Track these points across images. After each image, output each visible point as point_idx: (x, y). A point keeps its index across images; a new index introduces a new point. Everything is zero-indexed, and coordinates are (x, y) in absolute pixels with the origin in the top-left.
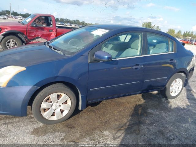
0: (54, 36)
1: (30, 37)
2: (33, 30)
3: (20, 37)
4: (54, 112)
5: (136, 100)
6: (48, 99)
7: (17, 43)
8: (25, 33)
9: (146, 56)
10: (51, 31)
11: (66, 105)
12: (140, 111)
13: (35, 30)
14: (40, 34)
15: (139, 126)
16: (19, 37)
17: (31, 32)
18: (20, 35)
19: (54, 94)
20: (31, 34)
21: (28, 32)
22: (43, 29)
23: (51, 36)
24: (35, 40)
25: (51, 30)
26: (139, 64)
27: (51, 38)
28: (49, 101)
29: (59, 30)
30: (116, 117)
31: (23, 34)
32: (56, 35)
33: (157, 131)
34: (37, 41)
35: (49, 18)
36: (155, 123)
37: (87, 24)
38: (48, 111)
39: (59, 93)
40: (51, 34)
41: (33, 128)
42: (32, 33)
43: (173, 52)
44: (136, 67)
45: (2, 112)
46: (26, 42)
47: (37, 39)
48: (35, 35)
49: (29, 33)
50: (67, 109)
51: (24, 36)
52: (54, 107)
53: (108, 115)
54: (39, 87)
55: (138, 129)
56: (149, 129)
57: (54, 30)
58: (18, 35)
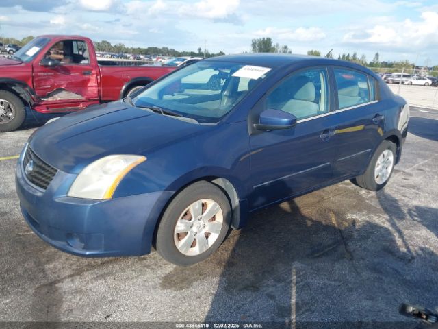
0: (96, 84)
1: (41, 91)
2: (45, 74)
3: (18, 91)
4: (195, 239)
5: (316, 200)
6: (186, 214)
7: (11, 106)
8: (30, 83)
9: (338, 111)
10: (88, 74)
11: (214, 222)
12: (333, 219)
13: (49, 74)
14: (62, 83)
15: (346, 245)
16: (14, 92)
17: (42, 79)
18: (17, 89)
19: (197, 202)
20: (43, 84)
21: (36, 79)
22: (66, 70)
23: (89, 85)
24: (52, 96)
25: (86, 72)
26: (329, 128)
27: (89, 89)
28: (188, 217)
29: (105, 69)
30: (298, 236)
31: (24, 85)
32: (99, 81)
33: (379, 249)
34: (58, 99)
35: (74, 43)
36: (370, 237)
37: (128, 48)
38: (184, 237)
39: (204, 201)
40: (89, 80)
41: (158, 277)
42: (46, 80)
43: (376, 101)
44: (325, 135)
45: (103, 252)
46: (33, 103)
47: (56, 93)
48: (53, 86)
49: (39, 81)
50: (216, 232)
51: (27, 89)
52: (195, 229)
53: (282, 234)
54: (174, 192)
55: (347, 250)
56: (365, 248)
57: (94, 72)
58: (13, 88)
